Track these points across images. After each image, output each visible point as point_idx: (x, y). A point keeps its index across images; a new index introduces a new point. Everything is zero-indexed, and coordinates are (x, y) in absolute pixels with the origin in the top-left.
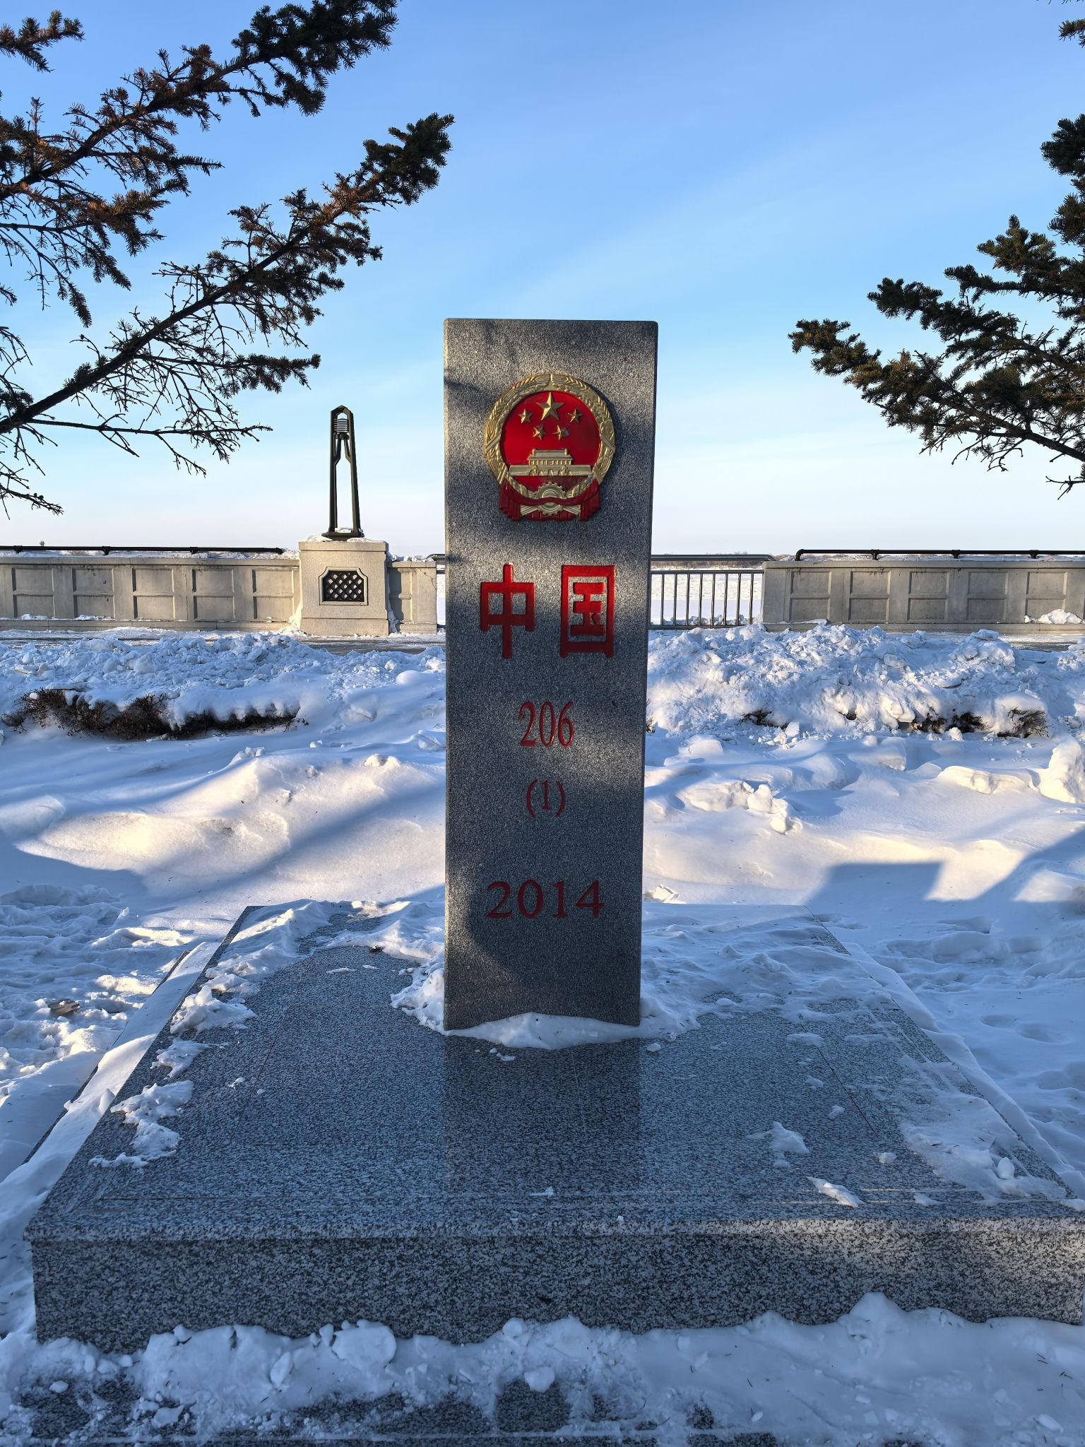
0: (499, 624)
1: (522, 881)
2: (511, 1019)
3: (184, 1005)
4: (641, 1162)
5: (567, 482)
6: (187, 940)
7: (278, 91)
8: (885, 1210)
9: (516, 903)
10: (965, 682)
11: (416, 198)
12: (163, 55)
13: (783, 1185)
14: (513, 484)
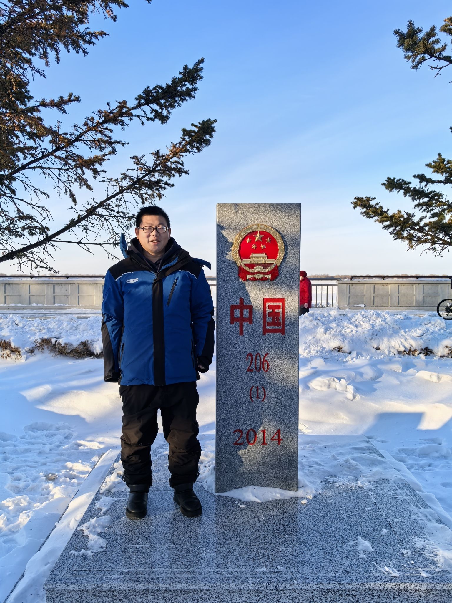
0: (238, 321)
1: (248, 429)
2: (244, 488)
3: (106, 480)
4: (302, 555)
5: (265, 266)
6: (102, 446)
7: (152, 116)
8: (408, 579)
9: (245, 439)
10: (425, 334)
11: (202, 150)
12: (108, 104)
13: (364, 566)
14: (244, 267)
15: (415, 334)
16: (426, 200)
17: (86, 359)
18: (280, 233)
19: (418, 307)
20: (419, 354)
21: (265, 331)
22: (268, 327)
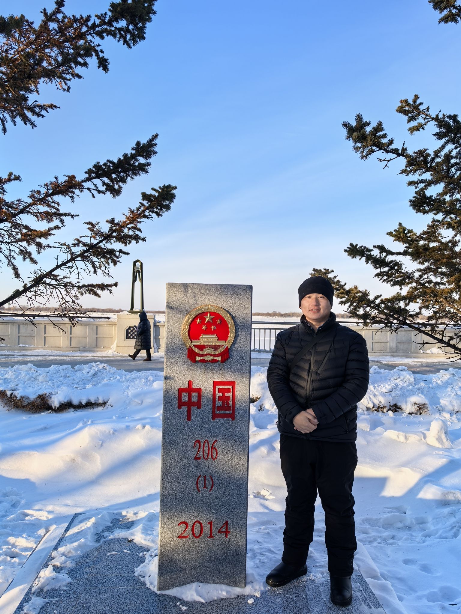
0: (186, 406)
1: (193, 521)
2: (188, 585)
3: (40, 575)
5: (215, 348)
6: (51, 516)
7: (103, 189)
9: (191, 532)
10: (394, 390)
11: (161, 215)
12: (56, 178)
14: (193, 348)
15: (384, 390)
16: (386, 269)
17: (43, 414)
18: (230, 314)
19: (392, 354)
20: (387, 411)
21: (214, 416)
22: (217, 412)
